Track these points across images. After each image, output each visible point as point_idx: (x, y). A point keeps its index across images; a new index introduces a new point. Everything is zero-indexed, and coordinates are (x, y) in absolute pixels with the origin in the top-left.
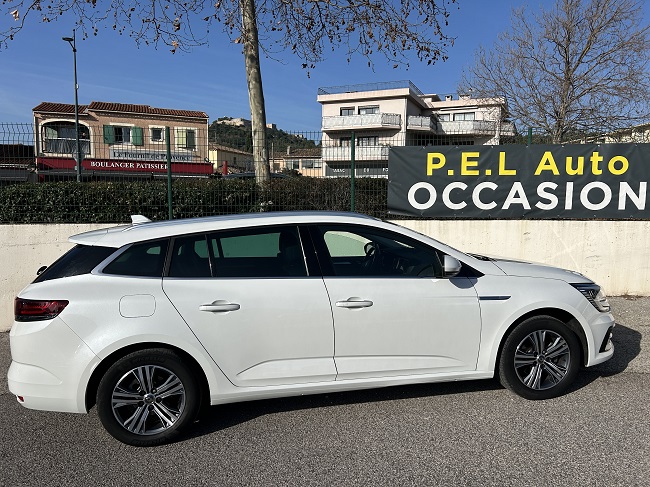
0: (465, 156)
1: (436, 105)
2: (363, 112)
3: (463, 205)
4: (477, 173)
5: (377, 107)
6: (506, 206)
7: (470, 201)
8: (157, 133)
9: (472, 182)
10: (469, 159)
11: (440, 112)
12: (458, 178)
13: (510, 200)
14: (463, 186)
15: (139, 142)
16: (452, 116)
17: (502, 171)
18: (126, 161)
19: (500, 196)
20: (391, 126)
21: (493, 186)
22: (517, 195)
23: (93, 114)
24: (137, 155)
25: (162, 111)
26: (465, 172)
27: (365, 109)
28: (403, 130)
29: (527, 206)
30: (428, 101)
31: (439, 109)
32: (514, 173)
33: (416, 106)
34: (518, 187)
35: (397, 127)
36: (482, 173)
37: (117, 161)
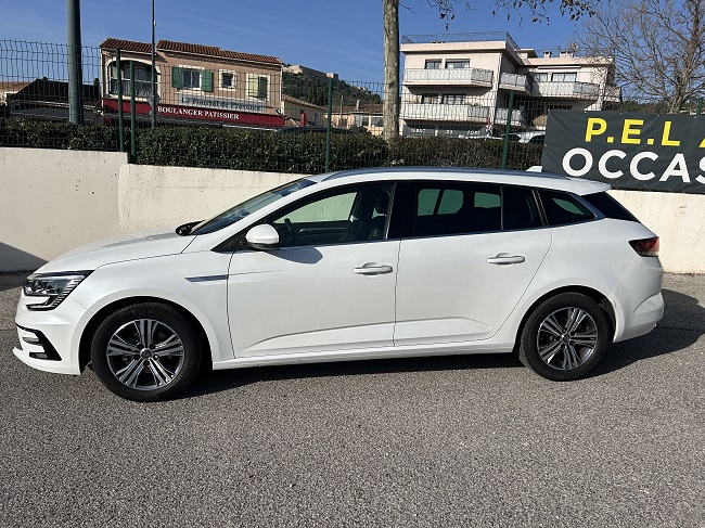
0: (628, 123)
1: (533, 62)
2: (451, 66)
3: (619, 174)
4: (638, 141)
5: (468, 61)
6: (664, 178)
7: (627, 170)
8: (227, 79)
9: (631, 150)
10: (632, 127)
11: (537, 70)
12: (617, 145)
13: (670, 172)
14: (622, 155)
15: (208, 88)
16: (550, 77)
17: (665, 142)
18: (194, 108)
19: (659, 167)
20: (482, 84)
21: (654, 156)
22: (677, 167)
23: (162, 54)
24: (206, 102)
25: (234, 54)
26: (625, 140)
27: (453, 62)
28: (495, 89)
29: (686, 179)
30: (523, 56)
31: (536, 67)
32: (677, 143)
33: (511, 63)
34: (680, 158)
35: (489, 84)
36: (644, 142)
37: (185, 107)
